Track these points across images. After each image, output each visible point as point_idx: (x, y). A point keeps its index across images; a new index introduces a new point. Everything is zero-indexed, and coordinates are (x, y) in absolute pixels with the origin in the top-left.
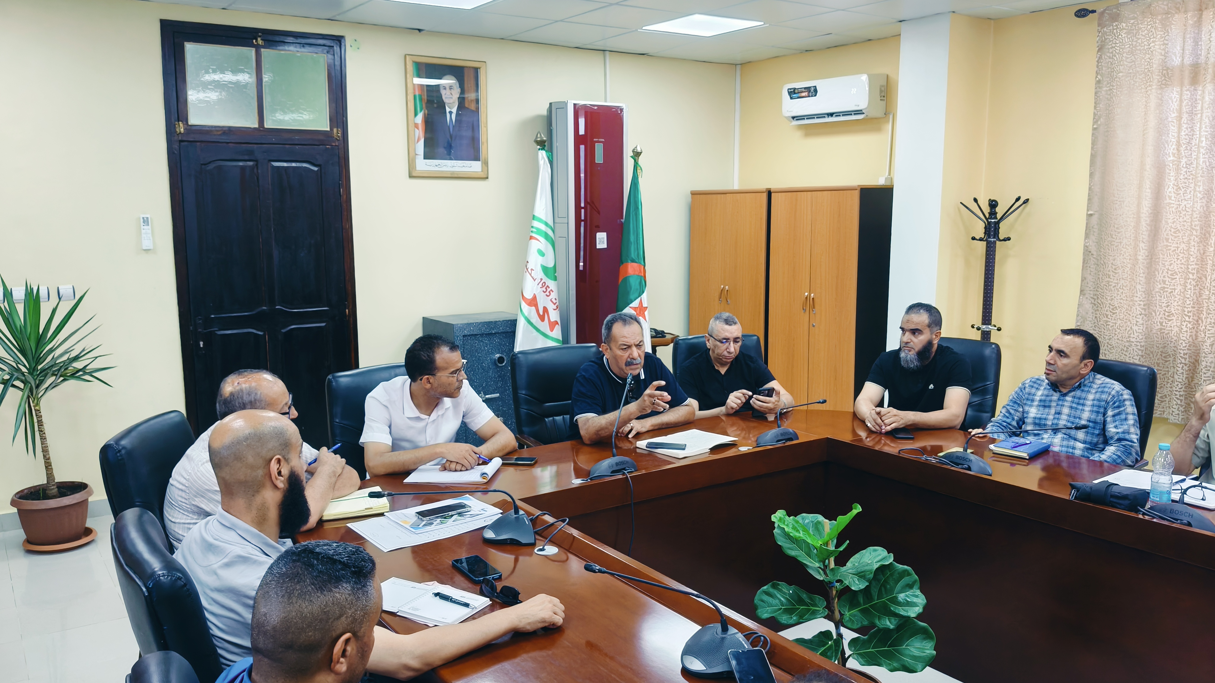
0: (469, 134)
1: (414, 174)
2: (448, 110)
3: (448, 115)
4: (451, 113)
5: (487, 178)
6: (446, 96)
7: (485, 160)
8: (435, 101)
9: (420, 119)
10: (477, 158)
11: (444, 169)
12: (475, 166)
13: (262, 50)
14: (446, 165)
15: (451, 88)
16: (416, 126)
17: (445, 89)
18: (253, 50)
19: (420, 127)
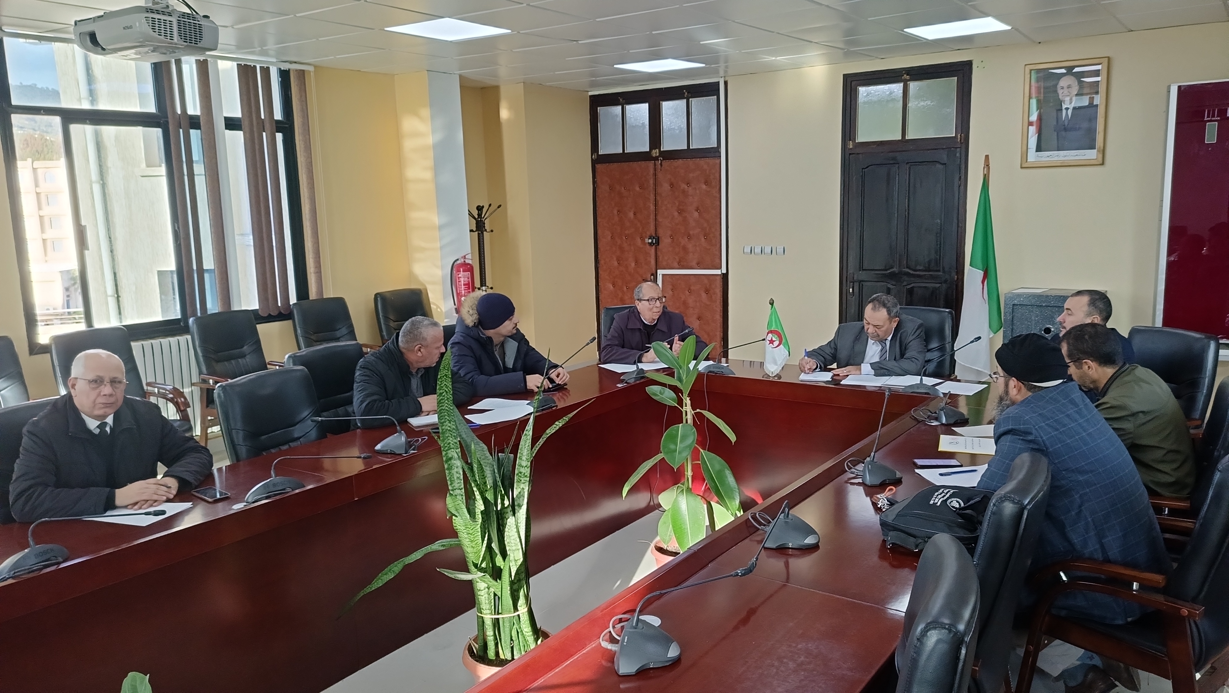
0: (1085, 125)
1: (1024, 166)
2: (1064, 106)
3: (1064, 112)
4: (1067, 109)
5: (1103, 164)
6: (1063, 94)
7: (1100, 147)
8: (1052, 101)
9: (1034, 118)
10: (1093, 147)
11: (1056, 159)
12: (1092, 154)
13: (908, 83)
14: (1058, 156)
15: (1069, 87)
16: (1030, 124)
17: (1063, 88)
18: (902, 85)
19: (1035, 124)
